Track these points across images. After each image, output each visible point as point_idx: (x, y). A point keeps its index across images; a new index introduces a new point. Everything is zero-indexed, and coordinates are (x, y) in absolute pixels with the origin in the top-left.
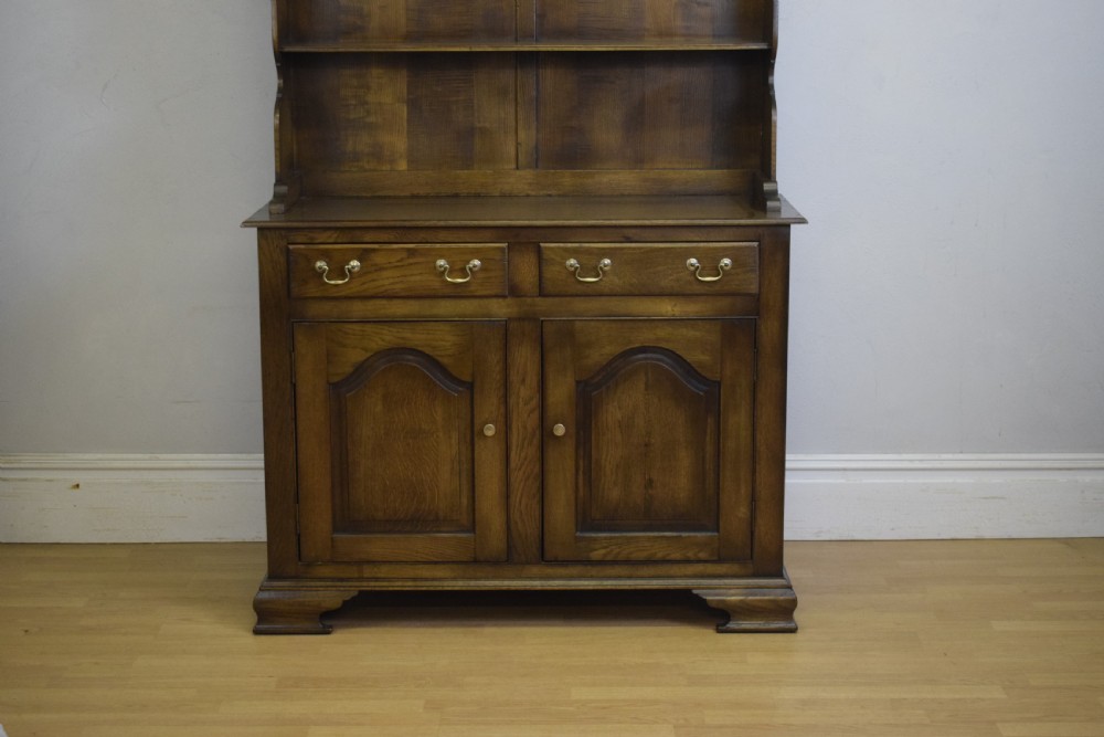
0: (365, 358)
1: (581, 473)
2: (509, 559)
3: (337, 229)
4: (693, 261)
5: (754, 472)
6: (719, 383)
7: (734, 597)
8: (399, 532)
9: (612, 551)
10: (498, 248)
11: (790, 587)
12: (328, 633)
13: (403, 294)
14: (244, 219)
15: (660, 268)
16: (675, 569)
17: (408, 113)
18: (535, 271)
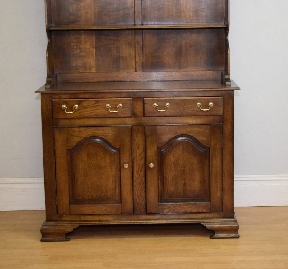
0: (80, 140)
1: (160, 181)
2: (134, 212)
3: (70, 93)
4: (199, 103)
5: (222, 180)
6: (209, 148)
7: (216, 226)
8: (94, 204)
9: (171, 209)
10: (128, 100)
11: (236, 222)
12: (68, 241)
13: (94, 117)
14: (36, 91)
15: (187, 106)
16: (194, 216)
17: (95, 51)
18: (142, 107)
